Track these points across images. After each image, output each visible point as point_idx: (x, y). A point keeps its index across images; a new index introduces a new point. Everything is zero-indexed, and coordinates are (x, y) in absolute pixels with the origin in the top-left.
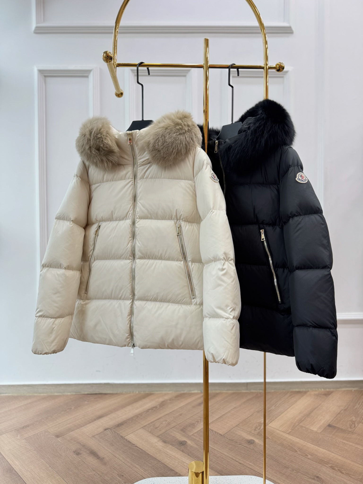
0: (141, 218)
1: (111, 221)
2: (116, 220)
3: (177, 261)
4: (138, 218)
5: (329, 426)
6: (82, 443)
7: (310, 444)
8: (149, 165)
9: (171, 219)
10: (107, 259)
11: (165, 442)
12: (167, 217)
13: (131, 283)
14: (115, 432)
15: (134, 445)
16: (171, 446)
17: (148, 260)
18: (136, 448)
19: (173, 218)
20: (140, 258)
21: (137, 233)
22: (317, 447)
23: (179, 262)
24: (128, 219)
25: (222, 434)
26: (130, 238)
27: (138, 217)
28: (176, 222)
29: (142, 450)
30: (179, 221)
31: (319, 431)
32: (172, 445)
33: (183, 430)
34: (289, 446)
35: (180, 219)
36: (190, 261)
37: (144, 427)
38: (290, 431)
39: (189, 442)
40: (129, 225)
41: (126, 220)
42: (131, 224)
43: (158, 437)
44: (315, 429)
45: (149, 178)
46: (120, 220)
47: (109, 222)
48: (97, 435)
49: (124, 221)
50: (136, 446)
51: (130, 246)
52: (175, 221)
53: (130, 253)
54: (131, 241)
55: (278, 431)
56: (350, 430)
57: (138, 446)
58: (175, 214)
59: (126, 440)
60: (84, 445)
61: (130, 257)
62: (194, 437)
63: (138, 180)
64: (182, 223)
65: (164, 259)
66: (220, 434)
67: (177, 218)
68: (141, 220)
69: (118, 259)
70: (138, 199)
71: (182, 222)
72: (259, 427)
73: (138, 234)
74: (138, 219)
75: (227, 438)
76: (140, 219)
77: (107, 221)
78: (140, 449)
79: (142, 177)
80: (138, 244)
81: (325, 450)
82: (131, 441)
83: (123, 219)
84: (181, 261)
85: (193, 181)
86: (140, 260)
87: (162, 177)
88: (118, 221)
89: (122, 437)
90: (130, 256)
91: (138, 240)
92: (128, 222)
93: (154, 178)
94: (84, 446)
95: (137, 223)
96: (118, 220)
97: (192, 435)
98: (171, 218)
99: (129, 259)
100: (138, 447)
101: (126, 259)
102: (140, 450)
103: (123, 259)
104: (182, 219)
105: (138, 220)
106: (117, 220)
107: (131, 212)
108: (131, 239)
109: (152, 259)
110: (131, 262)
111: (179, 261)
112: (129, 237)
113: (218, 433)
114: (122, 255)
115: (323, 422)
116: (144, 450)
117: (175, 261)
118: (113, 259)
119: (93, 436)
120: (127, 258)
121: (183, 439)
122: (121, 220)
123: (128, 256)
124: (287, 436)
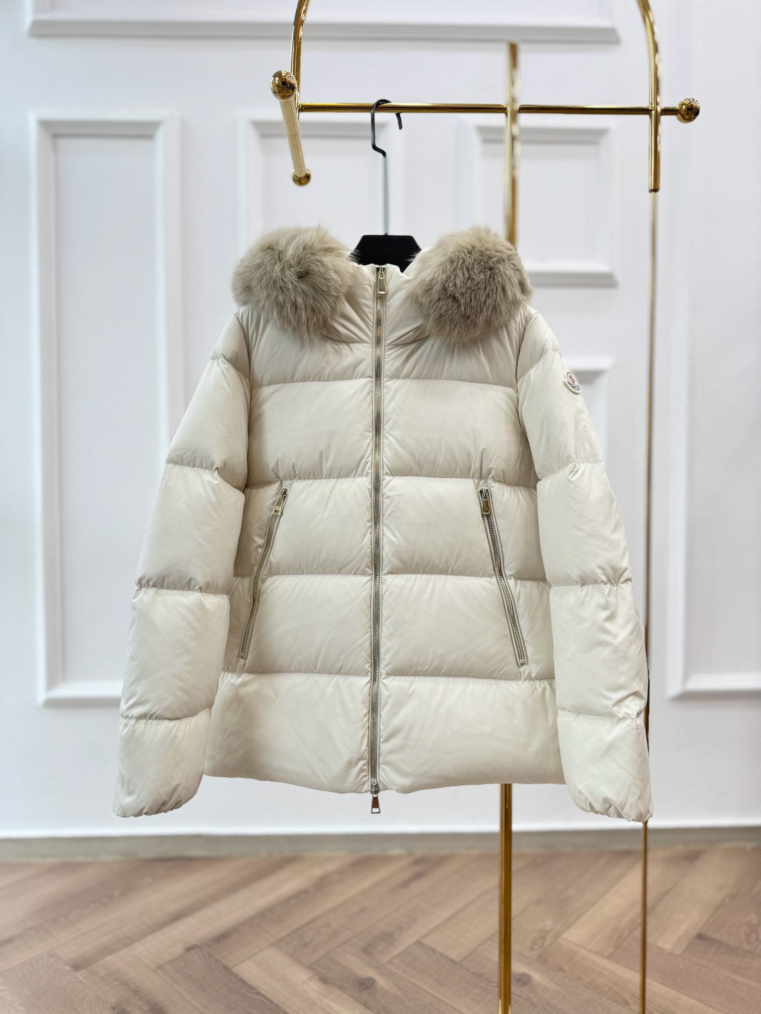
0: (395, 473)
1: (316, 479)
2: (329, 476)
3: (483, 576)
4: (387, 474)
5: (700, 937)
6: (132, 986)
7: (658, 985)
8: (413, 346)
9: (467, 477)
10: (303, 573)
11: (324, 980)
12: (458, 471)
13: (369, 634)
14: (210, 955)
15: (253, 988)
16: (338, 992)
17: (414, 576)
18: (258, 997)
19: (471, 474)
20: (394, 572)
21: (386, 510)
22: (674, 992)
23: (488, 579)
24: (362, 476)
25: (457, 959)
26: (369, 521)
27: (389, 472)
28: (479, 483)
29: (270, 1001)
30: (486, 482)
31: (678, 952)
32: (341, 988)
33: (368, 950)
34: (611, 989)
35: (486, 478)
36: (512, 577)
37: (277, 944)
38: (611, 950)
39: (381, 981)
40: (367, 490)
41: (355, 476)
42: (370, 487)
43: (309, 967)
44: (668, 947)
45: (412, 379)
46: (339, 476)
47: (311, 481)
48: (169, 962)
49: (352, 479)
50: (259, 993)
51: (369, 543)
52: (476, 481)
53: (368, 560)
54: (370, 531)
55: (584, 952)
56: (746, 947)
57: (262, 991)
58: (478, 465)
59: (236, 976)
60: (138, 991)
61: (368, 569)
62: (393, 969)
63: (385, 380)
64: (492, 487)
65: (452, 573)
66: (452, 961)
67: (482, 475)
68: (394, 477)
69: (334, 574)
70: (386, 427)
71: (493, 484)
72: (540, 942)
73: (389, 515)
74: (387, 476)
75: (468, 970)
76: (392, 475)
77: (305, 479)
78: (267, 998)
79: (395, 376)
80: (390, 538)
81: (692, 1001)
82: (246, 980)
83: (347, 475)
84: (492, 577)
85: (515, 389)
86: (393, 576)
87: (443, 377)
88: (335, 480)
89: (226, 968)
90: (368, 567)
91: (392, 527)
92: (364, 482)
93: (424, 379)
94: (136, 992)
95: (386, 485)
96: (334, 478)
97: (389, 962)
98: (465, 473)
99: (364, 574)
100: (262, 995)
101: (355, 574)
102: (267, 1002)
103: (349, 573)
104: (493, 477)
105: (387, 478)
106: (333, 476)
107: (370, 459)
108: (370, 524)
109: (424, 572)
110: (370, 582)
111: (487, 577)
112: (366, 519)
113: (446, 957)
114: (347, 564)
115: (683, 927)
116: (275, 1001)
117: (478, 578)
118: (319, 574)
119: (160, 967)
120: (357, 573)
121: (367, 972)
122: (341, 478)
123: (363, 566)
124: (604, 963)
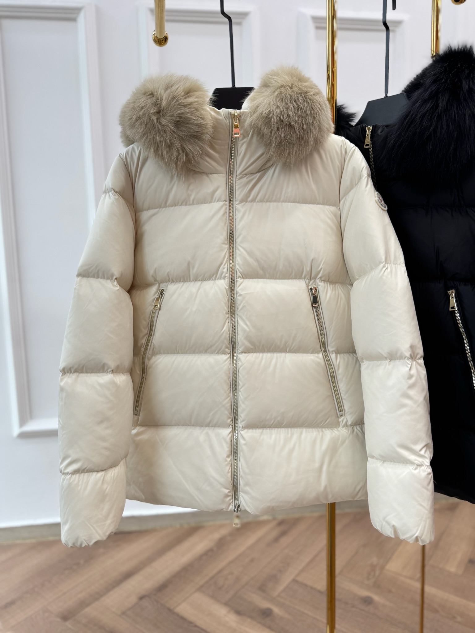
0: (245, 276)
1: (185, 282)
2: (196, 280)
3: (313, 352)
4: (239, 277)
9: (301, 278)
12: (293, 274)
13: (229, 398)
17: (261, 354)
19: (303, 276)
20: (247, 351)
21: (240, 305)
23: (316, 355)
24: (220, 279)
26: (227, 313)
27: (241, 276)
28: (309, 282)
30: (314, 281)
35: (315, 278)
36: (334, 352)
40: (225, 290)
41: (215, 279)
42: (227, 288)
45: (257, 202)
46: (203, 280)
47: (181, 284)
49: (213, 281)
51: (228, 330)
52: (307, 281)
53: (227, 342)
54: (228, 321)
58: (308, 269)
61: (227, 350)
63: (236, 203)
64: (319, 285)
65: (291, 351)
67: (311, 277)
68: (245, 280)
69: (202, 353)
70: (238, 241)
73: (242, 309)
74: (240, 279)
76: (243, 278)
77: (177, 282)
79: (244, 200)
80: (243, 326)
83: (209, 278)
84: (319, 353)
85: (339, 208)
86: (246, 355)
87: (281, 200)
88: (200, 283)
90: (227, 348)
91: (244, 318)
92: (222, 284)
93: (266, 202)
95: (239, 286)
96: (199, 281)
98: (298, 276)
99: (224, 353)
101: (218, 353)
103: (213, 352)
104: (320, 278)
105: (240, 281)
106: (198, 279)
107: (226, 265)
108: (228, 315)
109: (269, 351)
110: (228, 360)
111: (315, 353)
112: (225, 312)
114: (211, 346)
117: (309, 354)
122: (205, 280)
123: (223, 347)
